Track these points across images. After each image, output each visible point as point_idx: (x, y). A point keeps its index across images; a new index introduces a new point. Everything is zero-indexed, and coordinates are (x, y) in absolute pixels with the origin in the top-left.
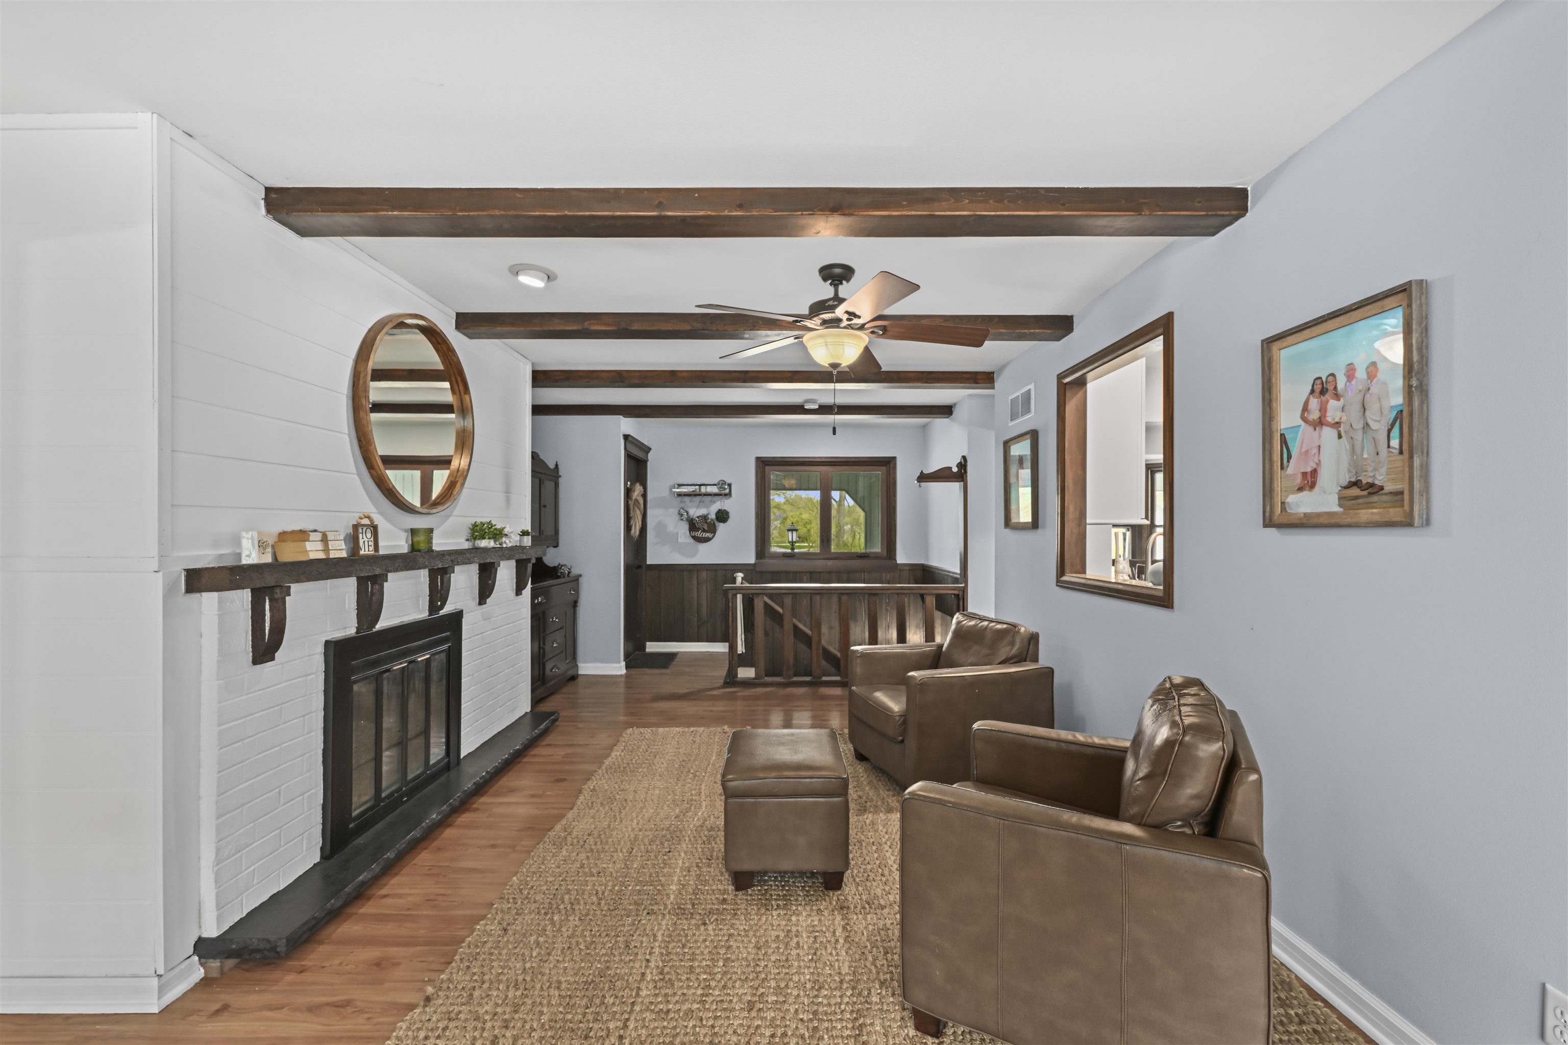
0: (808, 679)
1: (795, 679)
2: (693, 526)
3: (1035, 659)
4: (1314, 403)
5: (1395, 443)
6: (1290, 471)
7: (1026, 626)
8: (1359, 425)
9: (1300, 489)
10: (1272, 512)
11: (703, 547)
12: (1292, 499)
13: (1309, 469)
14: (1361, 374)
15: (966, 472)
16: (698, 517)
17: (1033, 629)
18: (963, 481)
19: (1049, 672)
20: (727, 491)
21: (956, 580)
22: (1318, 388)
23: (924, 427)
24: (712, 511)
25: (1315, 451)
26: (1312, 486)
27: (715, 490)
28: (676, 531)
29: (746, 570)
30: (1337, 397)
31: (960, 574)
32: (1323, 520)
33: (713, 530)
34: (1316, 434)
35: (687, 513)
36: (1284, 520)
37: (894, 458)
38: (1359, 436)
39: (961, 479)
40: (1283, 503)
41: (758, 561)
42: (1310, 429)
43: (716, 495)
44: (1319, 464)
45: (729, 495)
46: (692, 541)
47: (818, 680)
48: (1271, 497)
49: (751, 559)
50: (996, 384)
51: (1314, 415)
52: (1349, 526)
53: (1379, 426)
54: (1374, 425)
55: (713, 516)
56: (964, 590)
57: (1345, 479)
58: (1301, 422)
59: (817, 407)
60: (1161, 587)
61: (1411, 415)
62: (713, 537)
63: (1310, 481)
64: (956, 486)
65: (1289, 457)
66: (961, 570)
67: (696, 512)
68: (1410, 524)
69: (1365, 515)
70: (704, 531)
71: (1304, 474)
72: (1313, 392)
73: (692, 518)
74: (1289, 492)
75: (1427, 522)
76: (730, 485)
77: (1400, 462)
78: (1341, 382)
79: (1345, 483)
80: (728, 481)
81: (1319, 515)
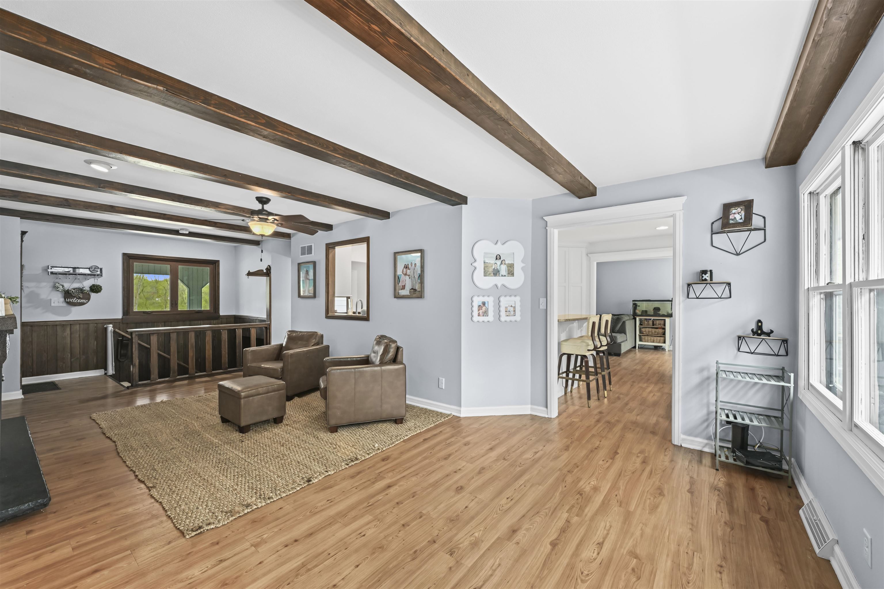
0: (187, 376)
1: (178, 377)
2: (67, 294)
3: (322, 343)
4: (405, 270)
5: (419, 281)
6: (400, 285)
7: (320, 332)
8: (413, 276)
9: (402, 289)
10: (396, 294)
11: (75, 309)
12: (400, 291)
13: (404, 285)
14: (413, 265)
15: (270, 273)
16: (74, 289)
17: (322, 333)
18: (269, 276)
19: (328, 347)
20: (99, 273)
21: (264, 321)
22: (405, 267)
23: (235, 247)
24: (87, 284)
25: (405, 281)
26: (404, 289)
27: (87, 271)
28: (49, 298)
29: (115, 322)
30: (409, 269)
31: (267, 318)
32: (406, 297)
33: (88, 298)
34: (405, 277)
35: (63, 286)
36: (398, 297)
37: (218, 261)
38: (413, 278)
39: (268, 276)
40: (398, 292)
41: (124, 317)
42: (404, 275)
43: (89, 275)
44: (405, 284)
45: (101, 275)
46: (65, 305)
47: (193, 375)
48: (396, 291)
49: (119, 315)
50: (292, 239)
51: (405, 273)
52: (411, 298)
53: (417, 277)
54: (416, 277)
55: (87, 288)
56: (270, 325)
57: (411, 288)
58: (402, 274)
59: (188, 233)
60: (366, 315)
61: (422, 276)
62: (87, 302)
63: (403, 288)
64: (264, 280)
65: (399, 282)
66: (267, 316)
67: (70, 285)
68: (422, 298)
69: (414, 295)
70: (80, 298)
71: (403, 286)
72: (404, 267)
73: (68, 290)
74: (399, 290)
75: (424, 298)
76: (101, 269)
77: (420, 285)
78: (410, 266)
79: (410, 289)
80: (100, 267)
81: (405, 295)
